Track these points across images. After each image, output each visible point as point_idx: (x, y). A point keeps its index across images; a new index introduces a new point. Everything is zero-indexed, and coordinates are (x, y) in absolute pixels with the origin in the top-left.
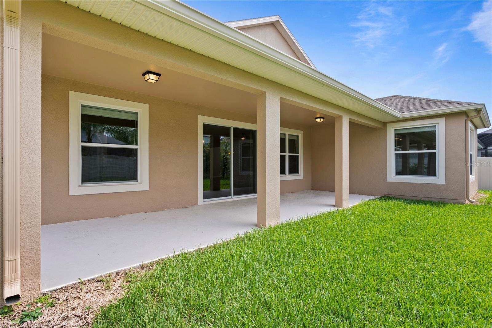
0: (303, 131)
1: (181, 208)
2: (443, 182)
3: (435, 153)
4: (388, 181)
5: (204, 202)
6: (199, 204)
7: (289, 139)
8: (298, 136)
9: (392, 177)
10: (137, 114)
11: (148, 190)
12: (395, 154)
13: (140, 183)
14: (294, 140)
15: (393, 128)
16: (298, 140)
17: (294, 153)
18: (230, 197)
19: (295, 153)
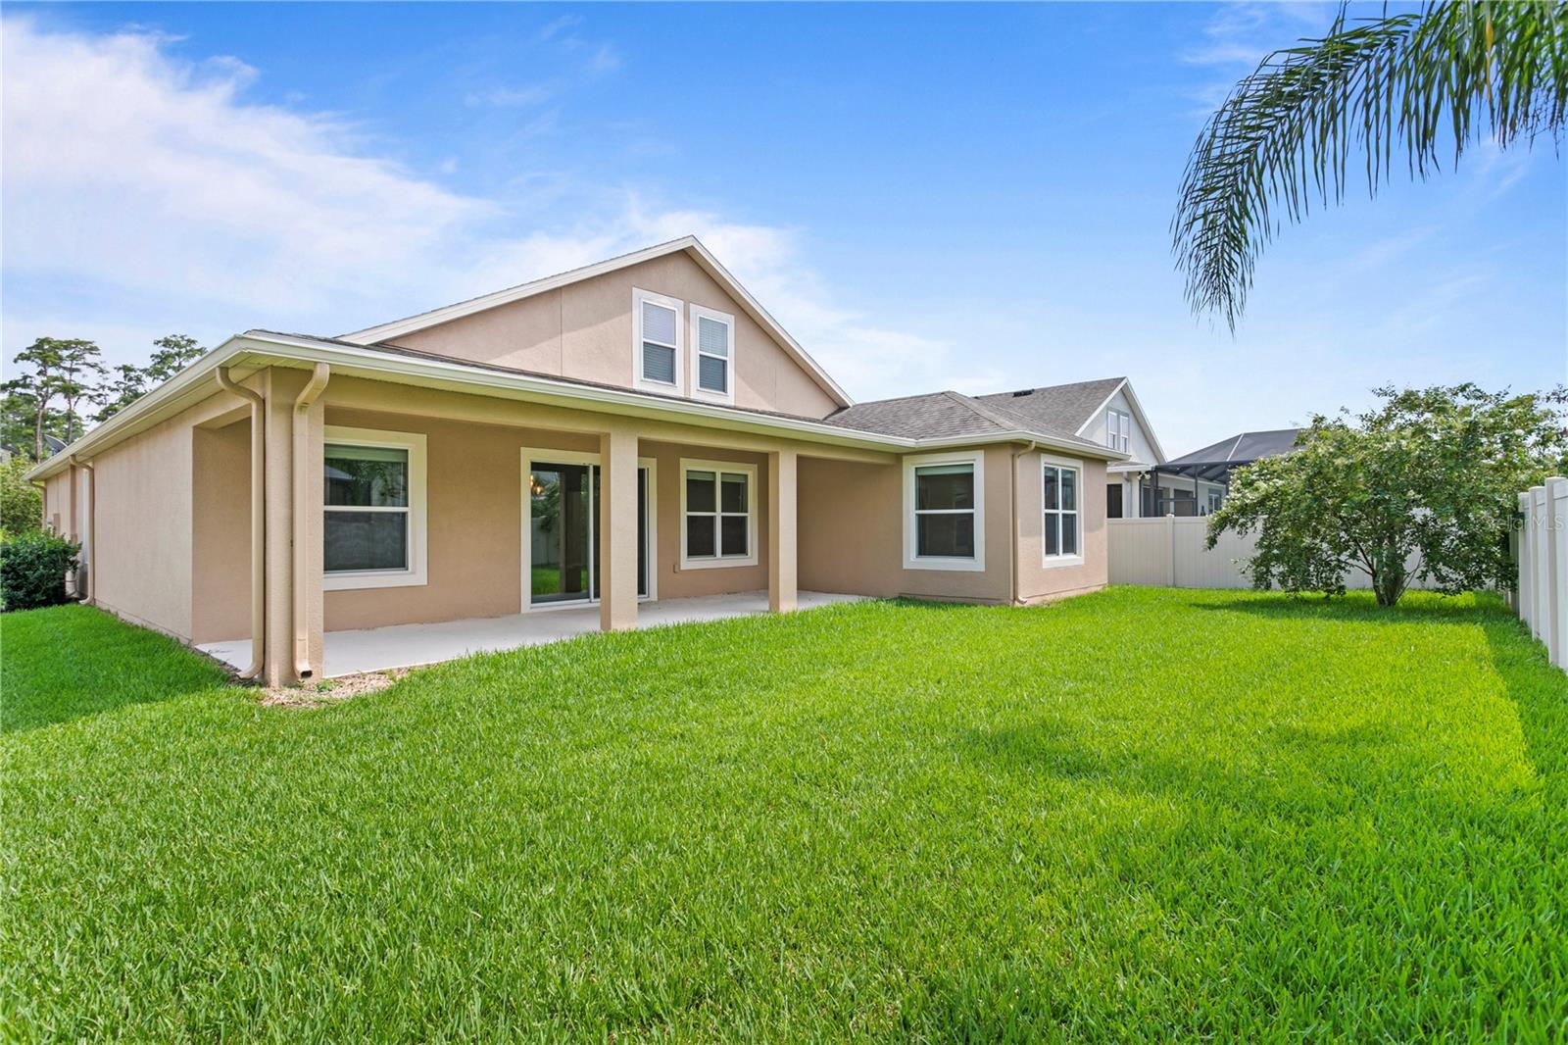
0: (756, 466)
1: (486, 617)
2: (982, 569)
3: (972, 515)
4: (905, 567)
5: (532, 608)
6: (522, 612)
7: (723, 483)
8: (746, 476)
9: (912, 560)
10: (407, 451)
11: (426, 583)
12: (917, 514)
13: (412, 573)
14: (739, 484)
15: (912, 465)
16: (745, 485)
17: (738, 512)
18: (587, 600)
19: (742, 512)
